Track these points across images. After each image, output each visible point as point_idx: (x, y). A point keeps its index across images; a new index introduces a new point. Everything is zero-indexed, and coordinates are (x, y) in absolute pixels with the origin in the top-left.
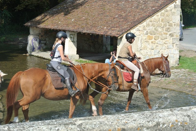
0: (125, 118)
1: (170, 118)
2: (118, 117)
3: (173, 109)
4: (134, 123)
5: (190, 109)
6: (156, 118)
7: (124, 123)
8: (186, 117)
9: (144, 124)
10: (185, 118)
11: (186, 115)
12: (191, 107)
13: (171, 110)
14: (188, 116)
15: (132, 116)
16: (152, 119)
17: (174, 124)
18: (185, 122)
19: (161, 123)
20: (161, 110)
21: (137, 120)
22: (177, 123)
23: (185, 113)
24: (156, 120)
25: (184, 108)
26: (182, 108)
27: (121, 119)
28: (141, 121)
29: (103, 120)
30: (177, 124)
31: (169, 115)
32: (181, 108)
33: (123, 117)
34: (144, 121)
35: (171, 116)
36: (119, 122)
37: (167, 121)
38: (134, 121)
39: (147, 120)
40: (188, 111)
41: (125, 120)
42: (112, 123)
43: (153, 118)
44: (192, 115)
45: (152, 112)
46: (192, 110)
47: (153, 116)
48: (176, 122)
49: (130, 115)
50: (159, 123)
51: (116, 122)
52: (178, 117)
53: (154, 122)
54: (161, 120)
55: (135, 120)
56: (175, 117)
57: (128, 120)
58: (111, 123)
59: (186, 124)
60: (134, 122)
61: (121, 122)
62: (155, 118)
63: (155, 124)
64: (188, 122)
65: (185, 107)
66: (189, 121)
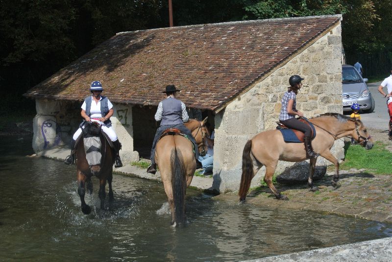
3: (298, 254)
5: (334, 251)
12: (336, 248)
13: (292, 257)
20: (271, 257)
25: (321, 250)
26: (317, 250)
32: (315, 252)
40: (328, 257)
46: (339, 253)
65: (324, 249)
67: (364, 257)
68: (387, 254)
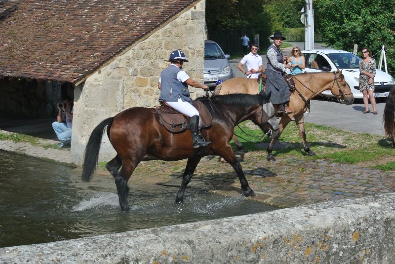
0: (56, 251)
1: (149, 248)
2: (42, 249)
3: (159, 229)
4: (75, 261)
5: (195, 227)
6: (121, 248)
7: (53, 261)
8: (185, 245)
9: (96, 261)
10: (184, 247)
11: (185, 241)
12: (197, 223)
13: (154, 232)
14: (190, 242)
15: (71, 245)
16: (112, 251)
17: (160, 260)
18: (183, 254)
19: (130, 259)
20: (132, 232)
21: (82, 253)
22: (165, 258)
23: (183, 237)
24: (121, 254)
25: (182, 226)
26: (178, 225)
27: (46, 252)
28: (89, 257)
29: (11, 256)
30: (166, 260)
31: (149, 242)
32: (176, 227)
33: (51, 248)
34: (95, 256)
35: (152, 244)
36: (42, 259)
37: (145, 255)
38: (74, 256)
39: (102, 253)
40: (189, 232)
41: (55, 254)
42: (28, 261)
43: (113, 249)
44: (197, 241)
45: (112, 237)
46: (200, 229)
47: (114, 245)
48: (164, 255)
49: (68, 243)
50: (128, 259)
51: (37, 260)
52: (168, 245)
53: (116, 258)
54: (130, 253)
55: (77, 255)
56: (161, 245)
57: (62, 255)
58: (26, 262)
59: (184, 260)
60: (73, 258)
61: (46, 259)
62: (118, 248)
63: (119, 260)
64: (188, 254)
65: (185, 225)
66: (191, 253)
67: (225, 233)
68: (250, 231)
